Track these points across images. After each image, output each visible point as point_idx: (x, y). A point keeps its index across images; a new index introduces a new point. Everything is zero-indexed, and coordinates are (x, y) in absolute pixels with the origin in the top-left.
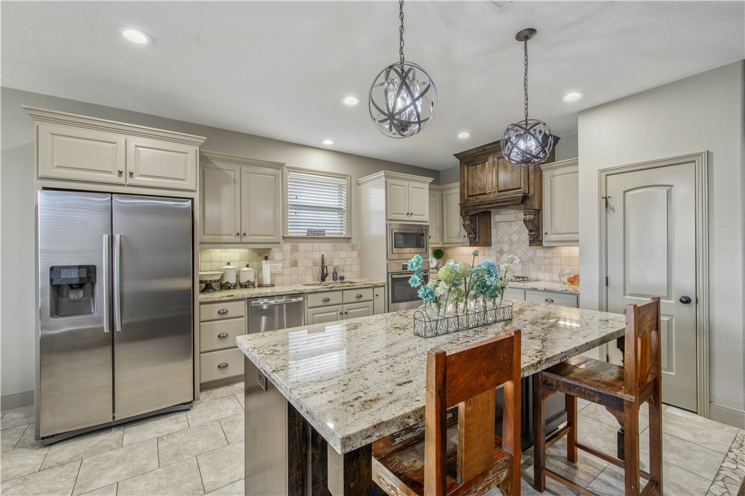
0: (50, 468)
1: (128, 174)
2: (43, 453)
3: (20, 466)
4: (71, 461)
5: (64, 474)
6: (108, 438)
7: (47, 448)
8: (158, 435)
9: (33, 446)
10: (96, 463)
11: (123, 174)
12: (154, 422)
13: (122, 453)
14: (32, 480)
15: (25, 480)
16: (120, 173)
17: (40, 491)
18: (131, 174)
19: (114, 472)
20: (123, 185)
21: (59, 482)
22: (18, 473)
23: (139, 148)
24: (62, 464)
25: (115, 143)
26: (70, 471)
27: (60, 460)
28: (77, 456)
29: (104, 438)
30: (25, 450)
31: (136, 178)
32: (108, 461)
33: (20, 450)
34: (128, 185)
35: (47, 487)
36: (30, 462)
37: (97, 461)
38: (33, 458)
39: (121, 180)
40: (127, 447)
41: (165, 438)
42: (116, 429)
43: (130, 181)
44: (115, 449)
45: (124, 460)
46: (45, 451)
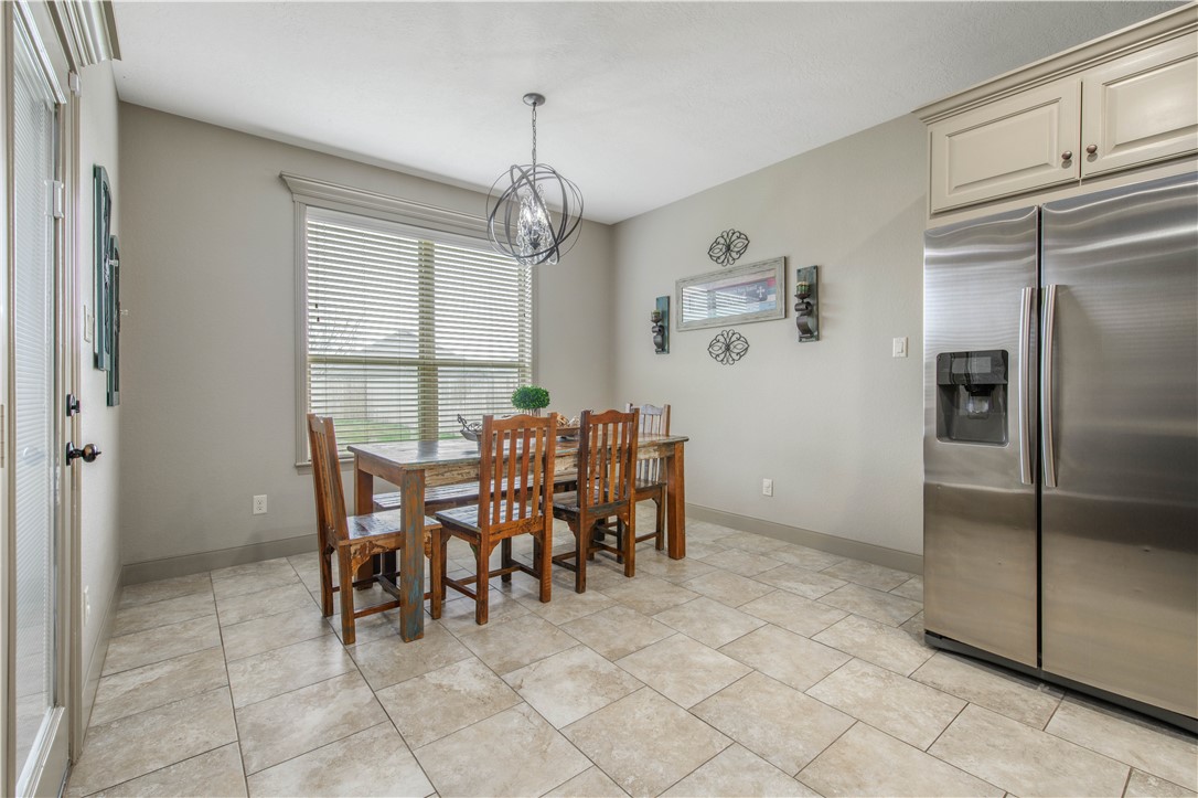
0: (923, 683)
1: (1085, 155)
2: (925, 654)
3: (893, 655)
4: (952, 693)
5: (934, 707)
6: (1025, 696)
7: (933, 652)
8: (1136, 763)
9: (917, 636)
10: (986, 724)
11: (1075, 159)
12: (1137, 728)
13: (1039, 742)
14: (895, 683)
15: (889, 677)
16: (1067, 158)
17: (896, 707)
18: (1092, 152)
19: (1008, 768)
20: (1076, 183)
21: (923, 713)
22: (887, 661)
23: (1111, 87)
24: (938, 689)
25: (1056, 101)
26: (944, 707)
27: (938, 681)
28: (964, 691)
29: (1017, 691)
30: (908, 637)
31: (1107, 157)
32: (1007, 736)
33: (903, 633)
34: (1087, 180)
35: (907, 708)
36: (906, 657)
37: (989, 722)
38: (912, 655)
39: (1072, 173)
40: (1054, 739)
41: (1152, 781)
42: (1047, 689)
43: (1090, 168)
44: (1028, 724)
45: (1037, 761)
46: (927, 653)
